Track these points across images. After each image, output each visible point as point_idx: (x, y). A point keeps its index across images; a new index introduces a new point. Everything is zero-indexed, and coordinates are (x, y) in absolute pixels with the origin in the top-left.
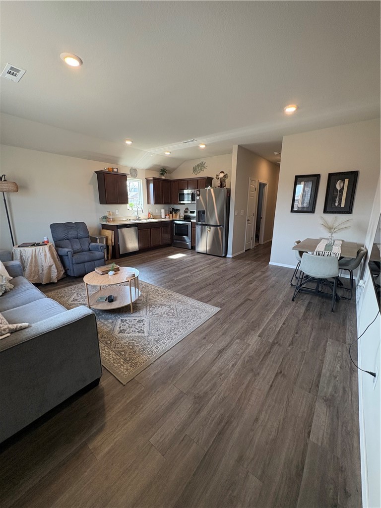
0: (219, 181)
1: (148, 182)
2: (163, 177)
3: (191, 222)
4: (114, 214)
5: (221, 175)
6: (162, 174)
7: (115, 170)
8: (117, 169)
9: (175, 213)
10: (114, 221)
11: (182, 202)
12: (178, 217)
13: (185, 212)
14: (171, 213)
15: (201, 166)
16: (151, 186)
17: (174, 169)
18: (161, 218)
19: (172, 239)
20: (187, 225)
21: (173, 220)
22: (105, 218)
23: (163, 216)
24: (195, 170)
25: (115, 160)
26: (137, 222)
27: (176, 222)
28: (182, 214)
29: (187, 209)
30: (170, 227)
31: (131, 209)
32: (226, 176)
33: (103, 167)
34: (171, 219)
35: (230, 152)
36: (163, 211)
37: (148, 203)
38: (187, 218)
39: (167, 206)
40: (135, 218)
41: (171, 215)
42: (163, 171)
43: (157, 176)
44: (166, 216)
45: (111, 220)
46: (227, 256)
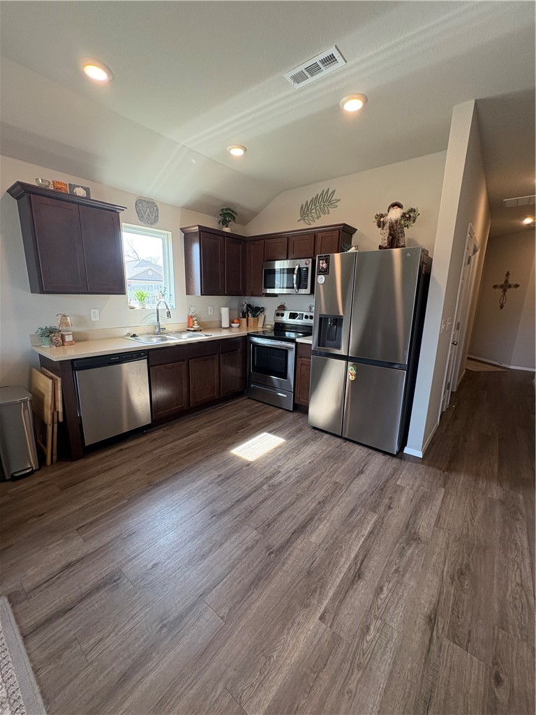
1: (188, 238)
2: (227, 230)
3: (297, 343)
4: (82, 320)
5: (395, 214)
6: (225, 223)
7: (80, 192)
8: (87, 190)
9: (254, 316)
10: (79, 339)
11: (269, 291)
12: (260, 325)
13: (278, 315)
14: (244, 317)
15: (325, 200)
16: (196, 249)
17: (254, 214)
18: (220, 327)
19: (245, 380)
20: (285, 352)
21: (249, 335)
22: (49, 333)
23: (225, 323)
24: (305, 212)
25: (83, 164)
26: (155, 342)
27: (256, 340)
28: (269, 319)
29: (282, 307)
30: (240, 350)
31: (137, 306)
32: (409, 217)
33: (35, 176)
34: (244, 333)
36: (225, 311)
37: (188, 293)
38: (280, 330)
39: (235, 301)
40: (151, 329)
41: (244, 320)
42: (228, 214)
43: (212, 223)
44: (231, 322)
45: (69, 338)
46: (407, 450)
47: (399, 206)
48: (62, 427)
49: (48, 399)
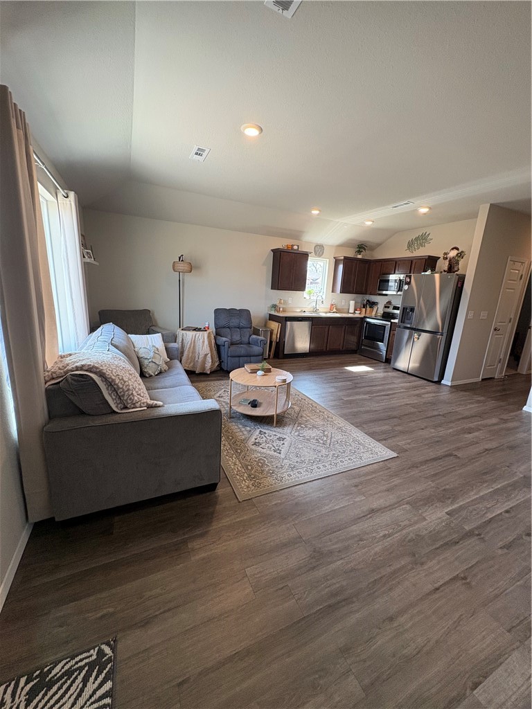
0: (447, 262)
1: (337, 262)
2: (359, 257)
3: (391, 323)
4: (285, 302)
5: (453, 254)
6: (359, 252)
7: (295, 247)
8: (298, 246)
9: (370, 307)
10: (284, 311)
11: (384, 292)
12: (374, 313)
13: (385, 307)
14: (364, 307)
15: (422, 239)
16: (341, 267)
17: (379, 245)
18: (348, 313)
19: (359, 343)
20: (384, 327)
21: (365, 317)
22: (274, 306)
23: (352, 310)
24: (410, 245)
25: (297, 235)
26: (314, 315)
27: (368, 320)
28: (380, 309)
29: (389, 303)
30: (358, 325)
31: (308, 298)
32: (461, 255)
33: (280, 244)
34: (362, 316)
35: (474, 215)
36: (352, 303)
37: (333, 292)
38: (387, 316)
39: (360, 297)
40: (312, 309)
41: (364, 310)
42: (361, 247)
43: (351, 253)
44: (355, 310)
45: (281, 309)
46: (443, 382)
47: (457, 249)
48: (277, 344)
49: (275, 332)
